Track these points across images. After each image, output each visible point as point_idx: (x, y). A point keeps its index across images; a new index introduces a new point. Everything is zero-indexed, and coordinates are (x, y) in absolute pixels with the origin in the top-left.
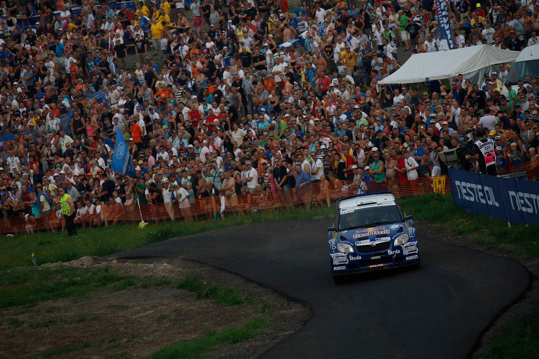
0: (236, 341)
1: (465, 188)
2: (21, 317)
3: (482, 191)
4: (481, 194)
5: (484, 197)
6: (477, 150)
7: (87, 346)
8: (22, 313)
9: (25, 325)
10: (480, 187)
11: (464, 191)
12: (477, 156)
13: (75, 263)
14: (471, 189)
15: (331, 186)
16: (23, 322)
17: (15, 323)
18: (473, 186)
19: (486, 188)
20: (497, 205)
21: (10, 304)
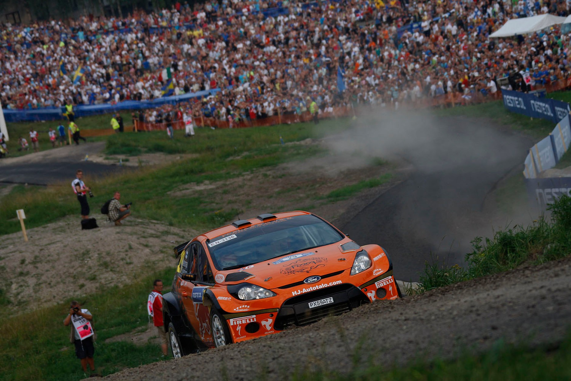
0: (372, 186)
1: (508, 99)
2: (268, 173)
3: (518, 100)
4: (517, 102)
5: (519, 104)
6: (521, 76)
7: (299, 188)
8: (270, 170)
9: (271, 177)
10: (516, 98)
11: (508, 101)
12: (521, 79)
13: (303, 143)
14: (512, 100)
15: (455, 96)
16: (270, 175)
17: (265, 176)
18: (513, 98)
19: (520, 99)
20: (525, 108)
21: (265, 165)
